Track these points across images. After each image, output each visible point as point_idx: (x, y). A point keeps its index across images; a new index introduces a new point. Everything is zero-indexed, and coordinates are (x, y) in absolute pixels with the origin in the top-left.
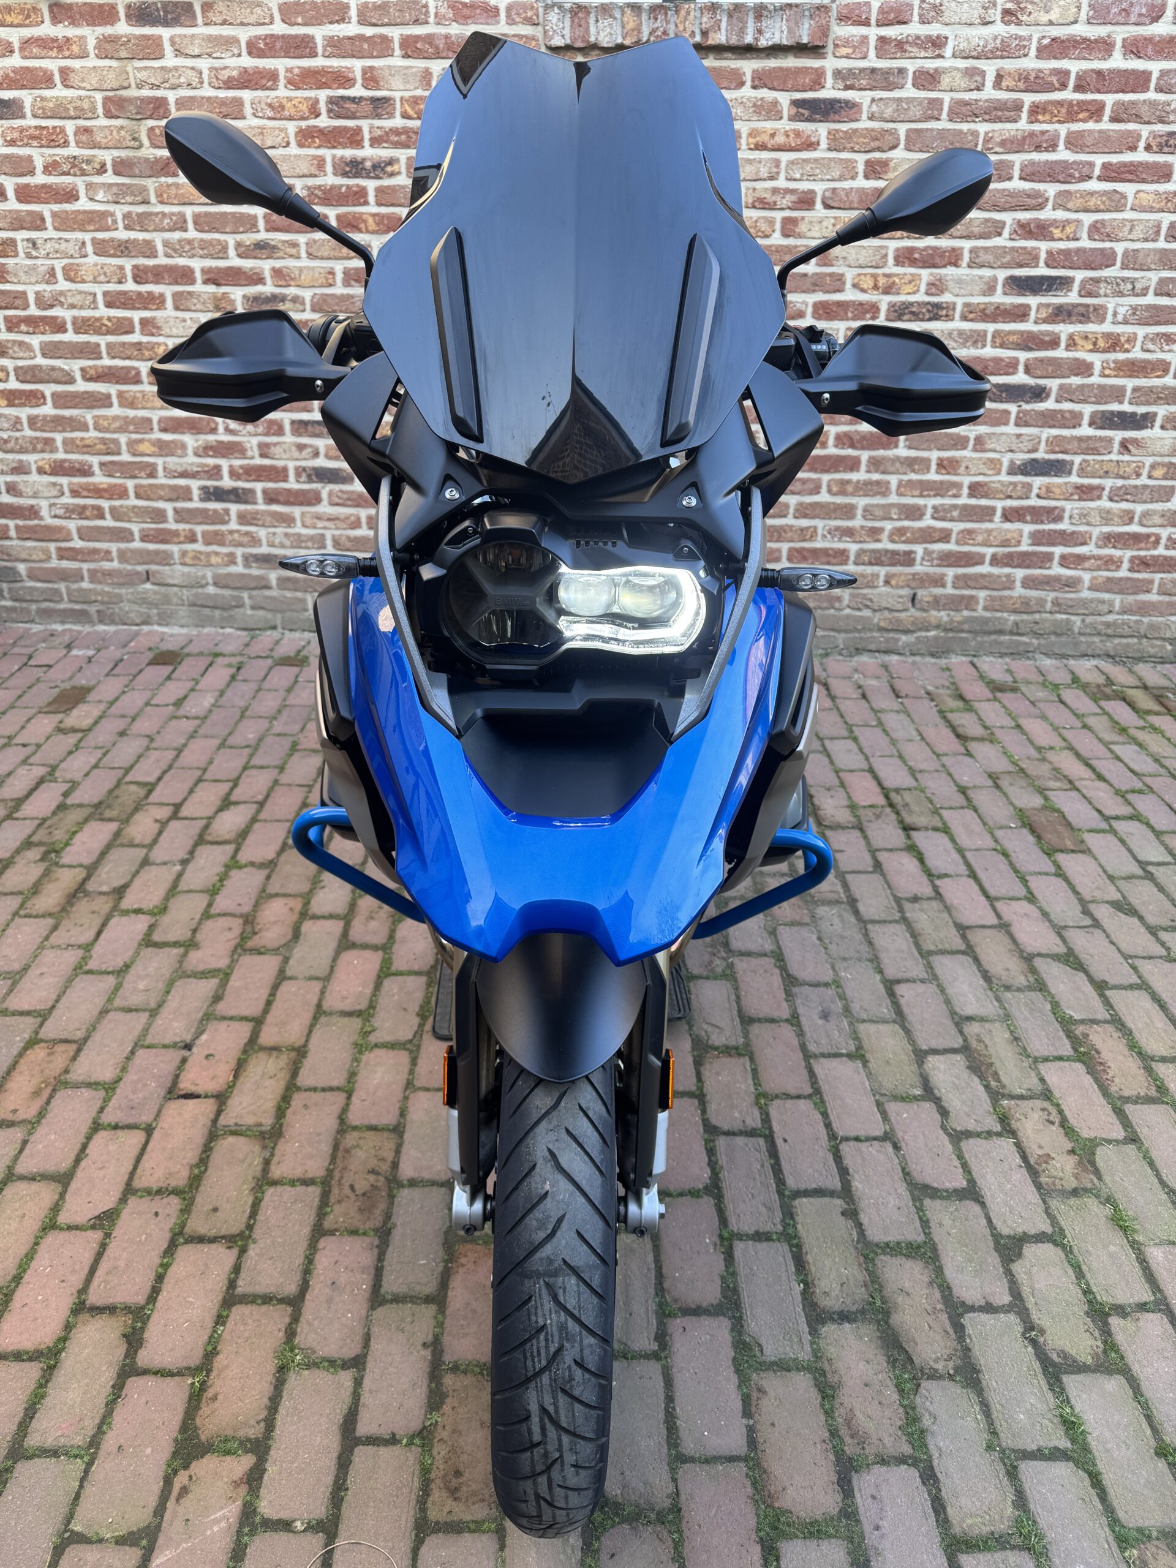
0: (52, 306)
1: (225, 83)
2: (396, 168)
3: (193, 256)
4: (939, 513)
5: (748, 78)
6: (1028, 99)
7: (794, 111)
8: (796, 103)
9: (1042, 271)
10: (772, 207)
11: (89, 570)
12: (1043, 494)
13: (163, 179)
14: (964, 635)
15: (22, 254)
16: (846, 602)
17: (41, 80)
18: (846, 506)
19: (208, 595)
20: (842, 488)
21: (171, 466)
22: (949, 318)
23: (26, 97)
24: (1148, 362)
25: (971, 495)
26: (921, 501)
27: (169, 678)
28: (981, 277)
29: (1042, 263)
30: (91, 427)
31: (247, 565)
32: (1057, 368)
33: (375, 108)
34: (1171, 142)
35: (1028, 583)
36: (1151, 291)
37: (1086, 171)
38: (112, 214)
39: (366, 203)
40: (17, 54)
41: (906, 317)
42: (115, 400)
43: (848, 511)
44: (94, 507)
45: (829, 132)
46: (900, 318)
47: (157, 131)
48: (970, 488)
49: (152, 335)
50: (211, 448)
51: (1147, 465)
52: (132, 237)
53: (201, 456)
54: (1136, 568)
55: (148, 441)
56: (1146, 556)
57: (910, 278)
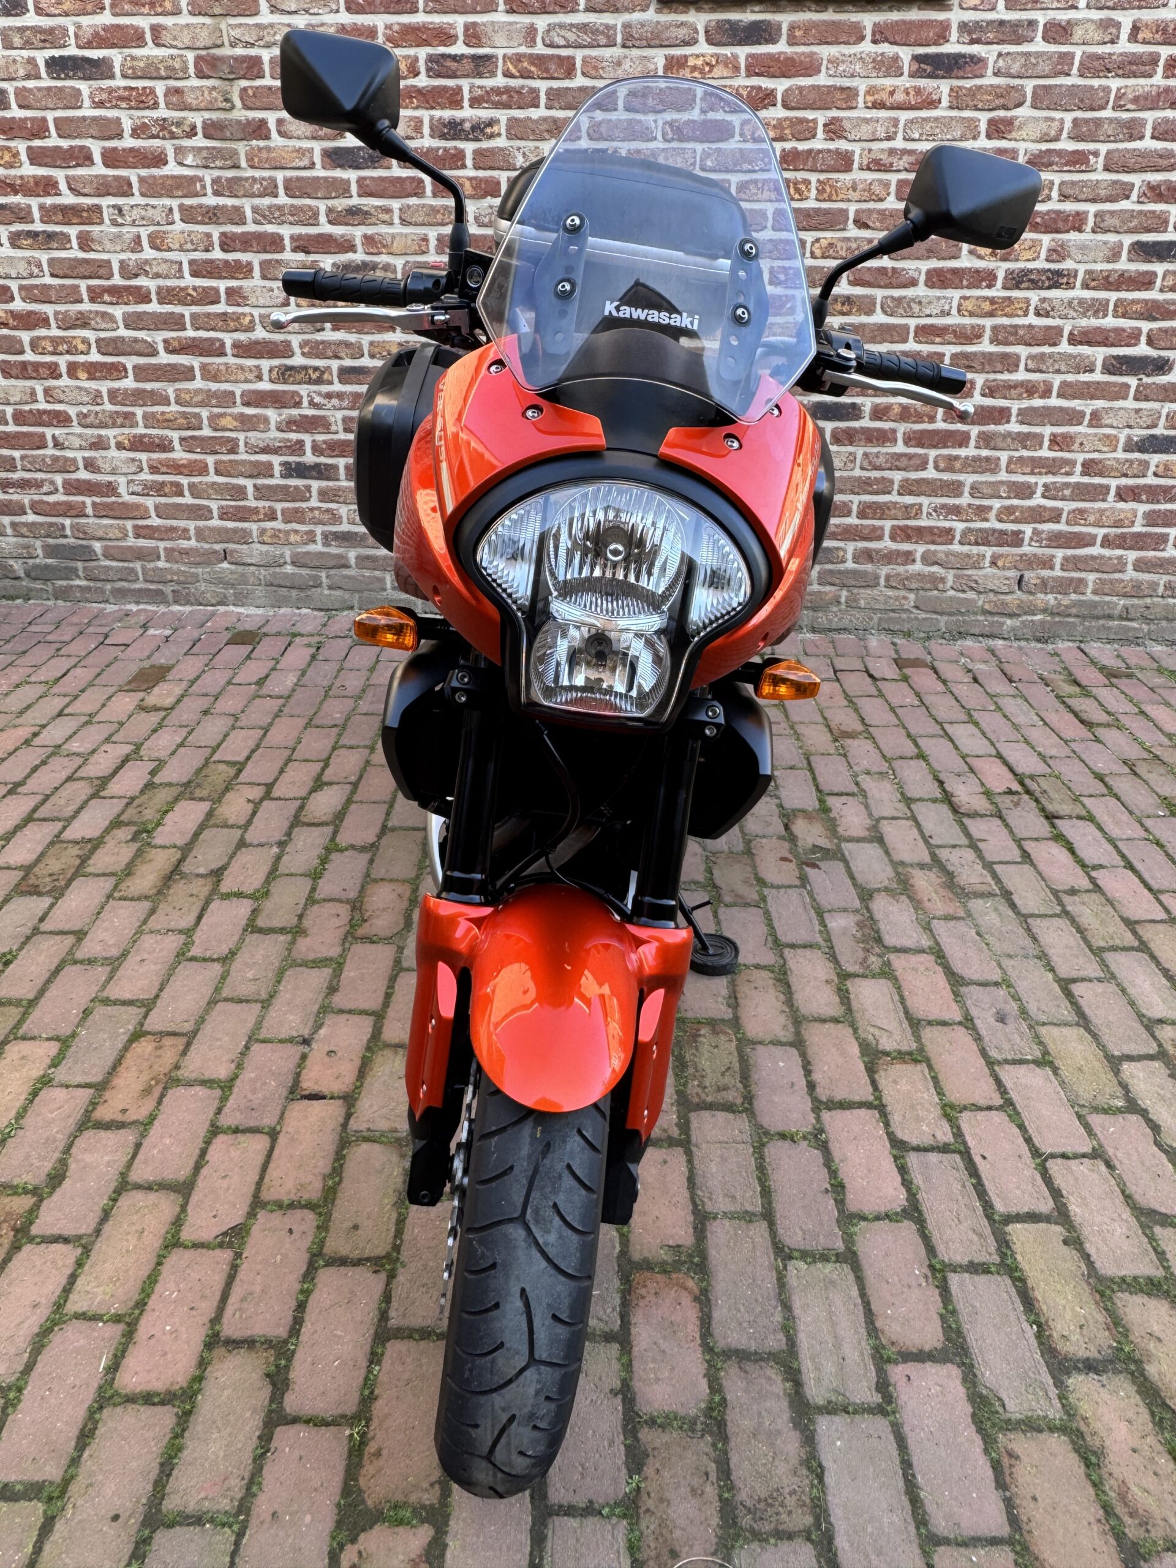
0: (136, 276)
2: (496, 129)
3: (283, 223)
4: (1049, 492)
5: (868, 33)
6: (1165, 52)
7: (915, 67)
8: (917, 58)
9: (1171, 236)
10: (888, 168)
11: (165, 549)
12: (1160, 472)
13: (254, 142)
14: (1072, 620)
15: (107, 221)
16: (950, 583)
17: (133, 38)
18: (953, 482)
19: (287, 575)
20: (950, 465)
21: (252, 441)
22: (1070, 286)
23: (116, 56)
25: (1084, 473)
26: (1032, 479)
27: (248, 657)
28: (1105, 243)
29: (1171, 228)
30: (172, 400)
31: (326, 544)
33: (477, 66)
35: (1140, 566)
38: (201, 180)
39: (464, 166)
40: (107, 12)
41: (1023, 286)
42: (198, 373)
43: (955, 489)
44: (171, 483)
45: (951, 90)
46: (1017, 287)
47: (250, 92)
48: (1083, 465)
49: (239, 305)
50: (295, 422)
52: (221, 203)
53: (283, 431)
55: (230, 415)
57: (1031, 243)
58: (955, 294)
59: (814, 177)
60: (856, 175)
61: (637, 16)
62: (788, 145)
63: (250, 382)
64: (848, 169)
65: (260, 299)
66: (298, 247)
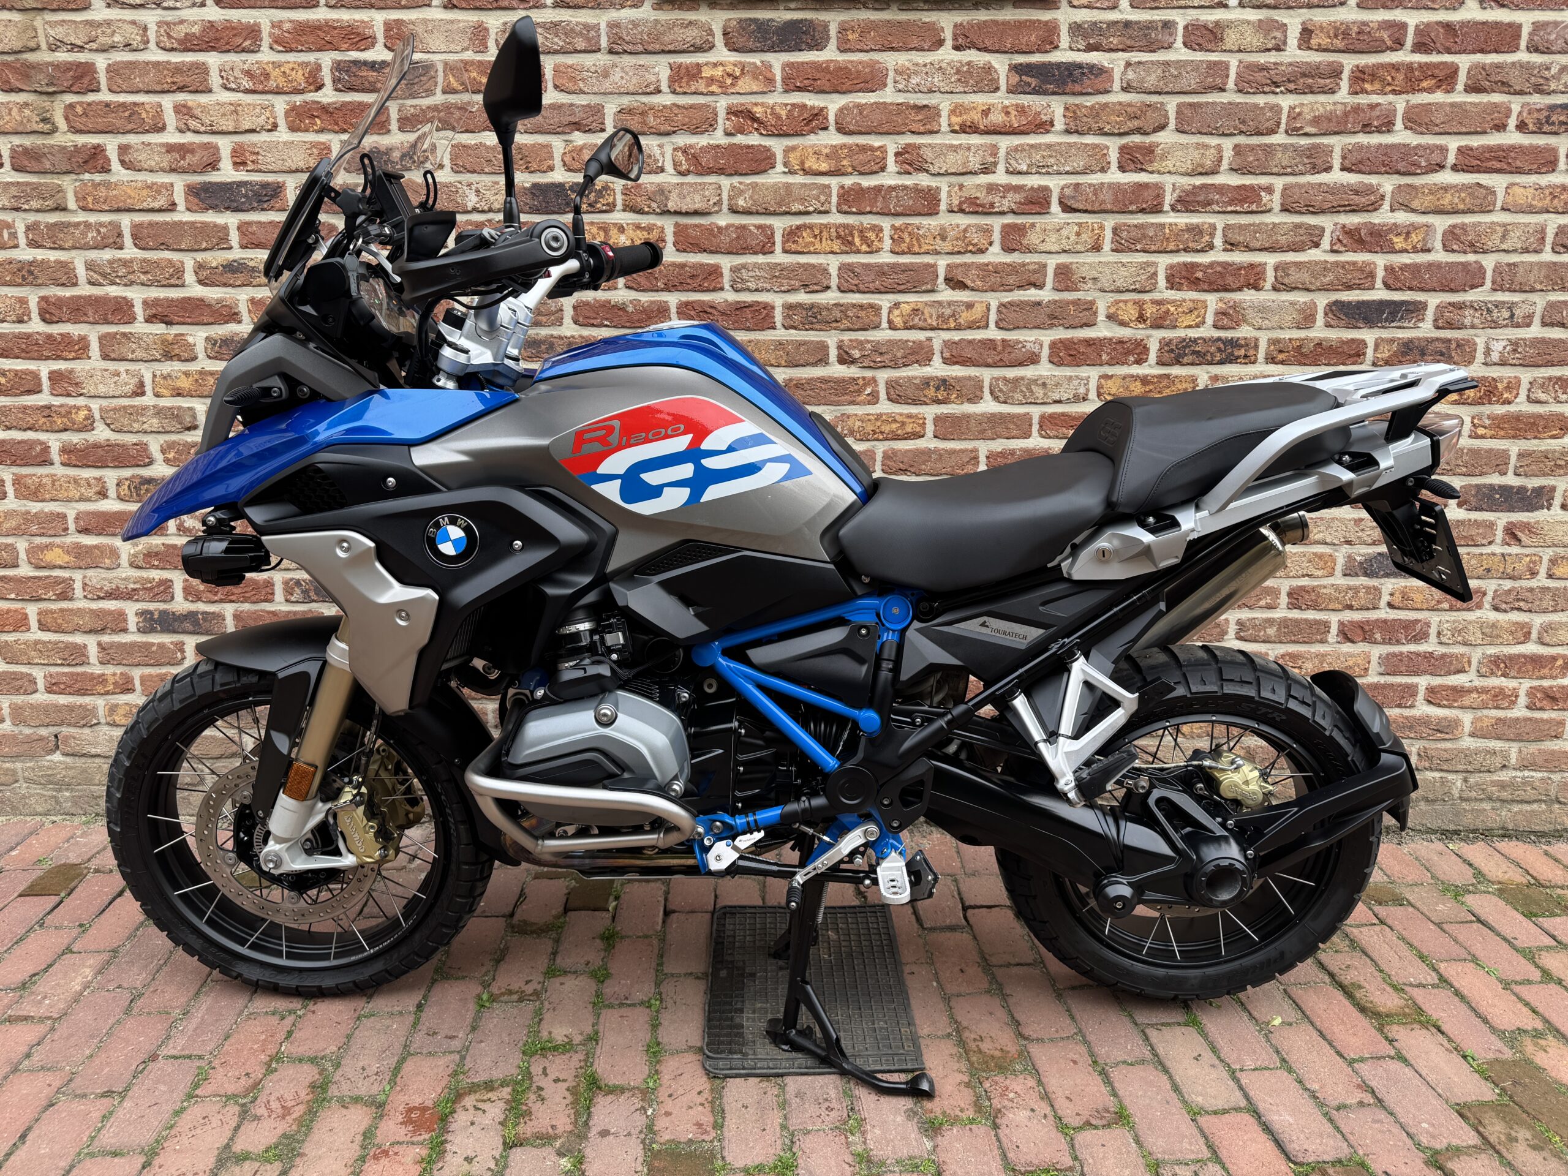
1: (181, 42)
3: (132, 283)
5: (948, 35)
6: (1349, 62)
7: (1015, 79)
8: (1016, 69)
9: (1380, 294)
10: (987, 211)
12: (1397, 600)
13: (87, 176)
21: (94, 582)
22: (1249, 359)
24: (1540, 416)
25: (1293, 605)
28: (1292, 304)
29: (1379, 283)
34: (1554, 118)
36: (1537, 320)
37: (1435, 158)
38: (9, 226)
41: (1185, 360)
42: (10, 490)
45: (1066, 109)
46: (1178, 362)
47: (79, 110)
48: (1289, 595)
49: (69, 395)
50: (157, 554)
51: (1545, 559)
52: (39, 258)
53: (140, 568)
54: (1538, 705)
55: (58, 546)
56: (1551, 687)
57: (1191, 305)
58: (1092, 373)
59: (886, 223)
60: (944, 219)
61: (626, 14)
62: (848, 181)
63: (89, 500)
64: (933, 212)
65: (101, 386)
66: (154, 316)
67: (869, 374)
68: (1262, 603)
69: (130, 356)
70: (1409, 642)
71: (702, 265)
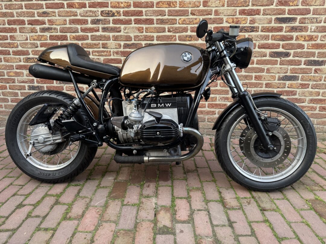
3: (24, 17)
9: (287, 16)
12: (289, 86)
21: (19, 79)
22: (257, 31)
24: (322, 44)
25: (266, 87)
28: (267, 18)
29: (286, 13)
32: (292, 47)
36: (323, 22)
41: (243, 31)
42: (3, 60)
48: (265, 85)
49: (13, 40)
51: (324, 77)
52: (7, 11)
53: (28, 76)
54: (321, 110)
55: (12, 72)
56: (324, 106)
57: (244, 19)
63: (18, 62)
65: (19, 38)
66: (29, 23)
67: (174, 34)
68: (259, 86)
69: (25, 32)
70: (292, 96)
71: (139, 10)
